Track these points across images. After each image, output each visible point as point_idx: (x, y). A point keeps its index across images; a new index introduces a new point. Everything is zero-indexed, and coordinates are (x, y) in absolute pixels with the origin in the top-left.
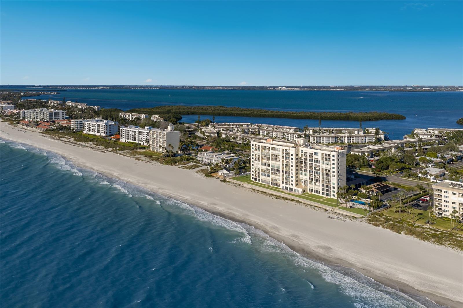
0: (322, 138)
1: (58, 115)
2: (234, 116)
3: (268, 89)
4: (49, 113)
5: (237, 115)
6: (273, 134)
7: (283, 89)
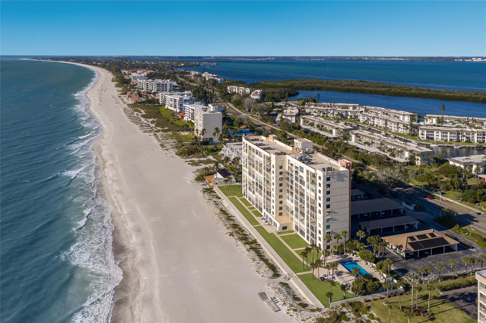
0: (435, 132)
1: (165, 86)
2: (366, 93)
3: (456, 60)
4: (157, 84)
5: (369, 92)
6: (373, 122)
7: (478, 61)
